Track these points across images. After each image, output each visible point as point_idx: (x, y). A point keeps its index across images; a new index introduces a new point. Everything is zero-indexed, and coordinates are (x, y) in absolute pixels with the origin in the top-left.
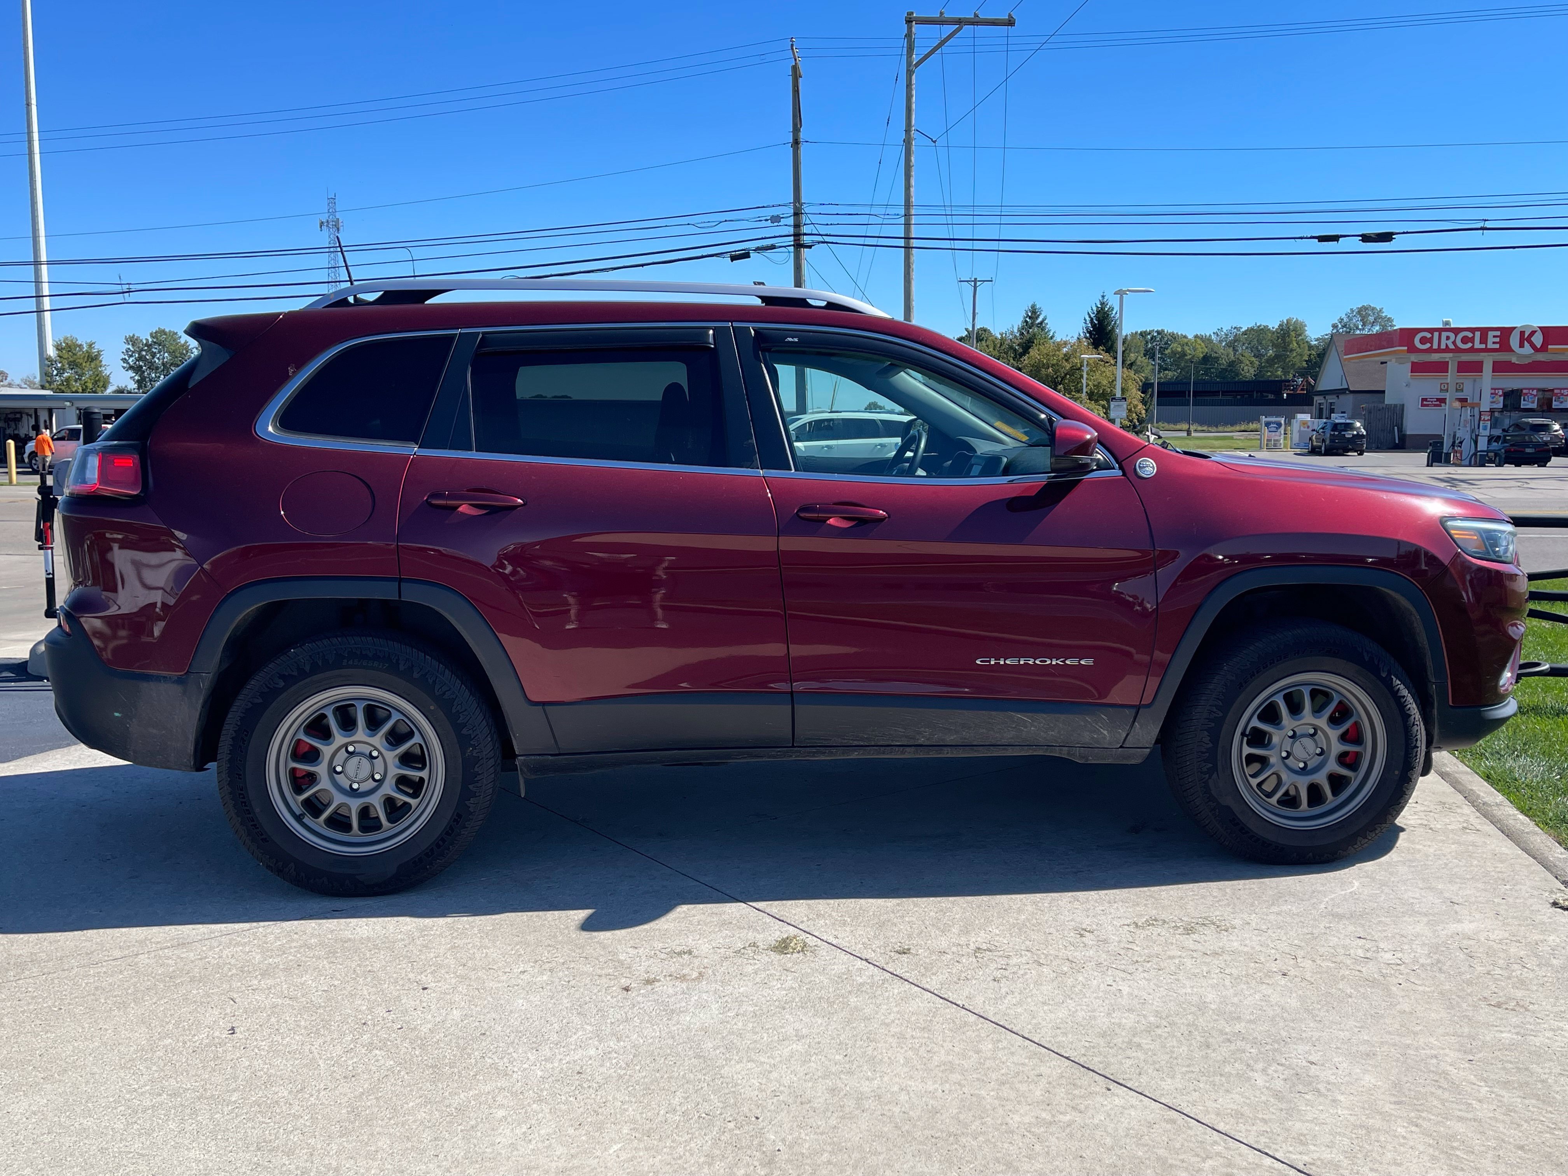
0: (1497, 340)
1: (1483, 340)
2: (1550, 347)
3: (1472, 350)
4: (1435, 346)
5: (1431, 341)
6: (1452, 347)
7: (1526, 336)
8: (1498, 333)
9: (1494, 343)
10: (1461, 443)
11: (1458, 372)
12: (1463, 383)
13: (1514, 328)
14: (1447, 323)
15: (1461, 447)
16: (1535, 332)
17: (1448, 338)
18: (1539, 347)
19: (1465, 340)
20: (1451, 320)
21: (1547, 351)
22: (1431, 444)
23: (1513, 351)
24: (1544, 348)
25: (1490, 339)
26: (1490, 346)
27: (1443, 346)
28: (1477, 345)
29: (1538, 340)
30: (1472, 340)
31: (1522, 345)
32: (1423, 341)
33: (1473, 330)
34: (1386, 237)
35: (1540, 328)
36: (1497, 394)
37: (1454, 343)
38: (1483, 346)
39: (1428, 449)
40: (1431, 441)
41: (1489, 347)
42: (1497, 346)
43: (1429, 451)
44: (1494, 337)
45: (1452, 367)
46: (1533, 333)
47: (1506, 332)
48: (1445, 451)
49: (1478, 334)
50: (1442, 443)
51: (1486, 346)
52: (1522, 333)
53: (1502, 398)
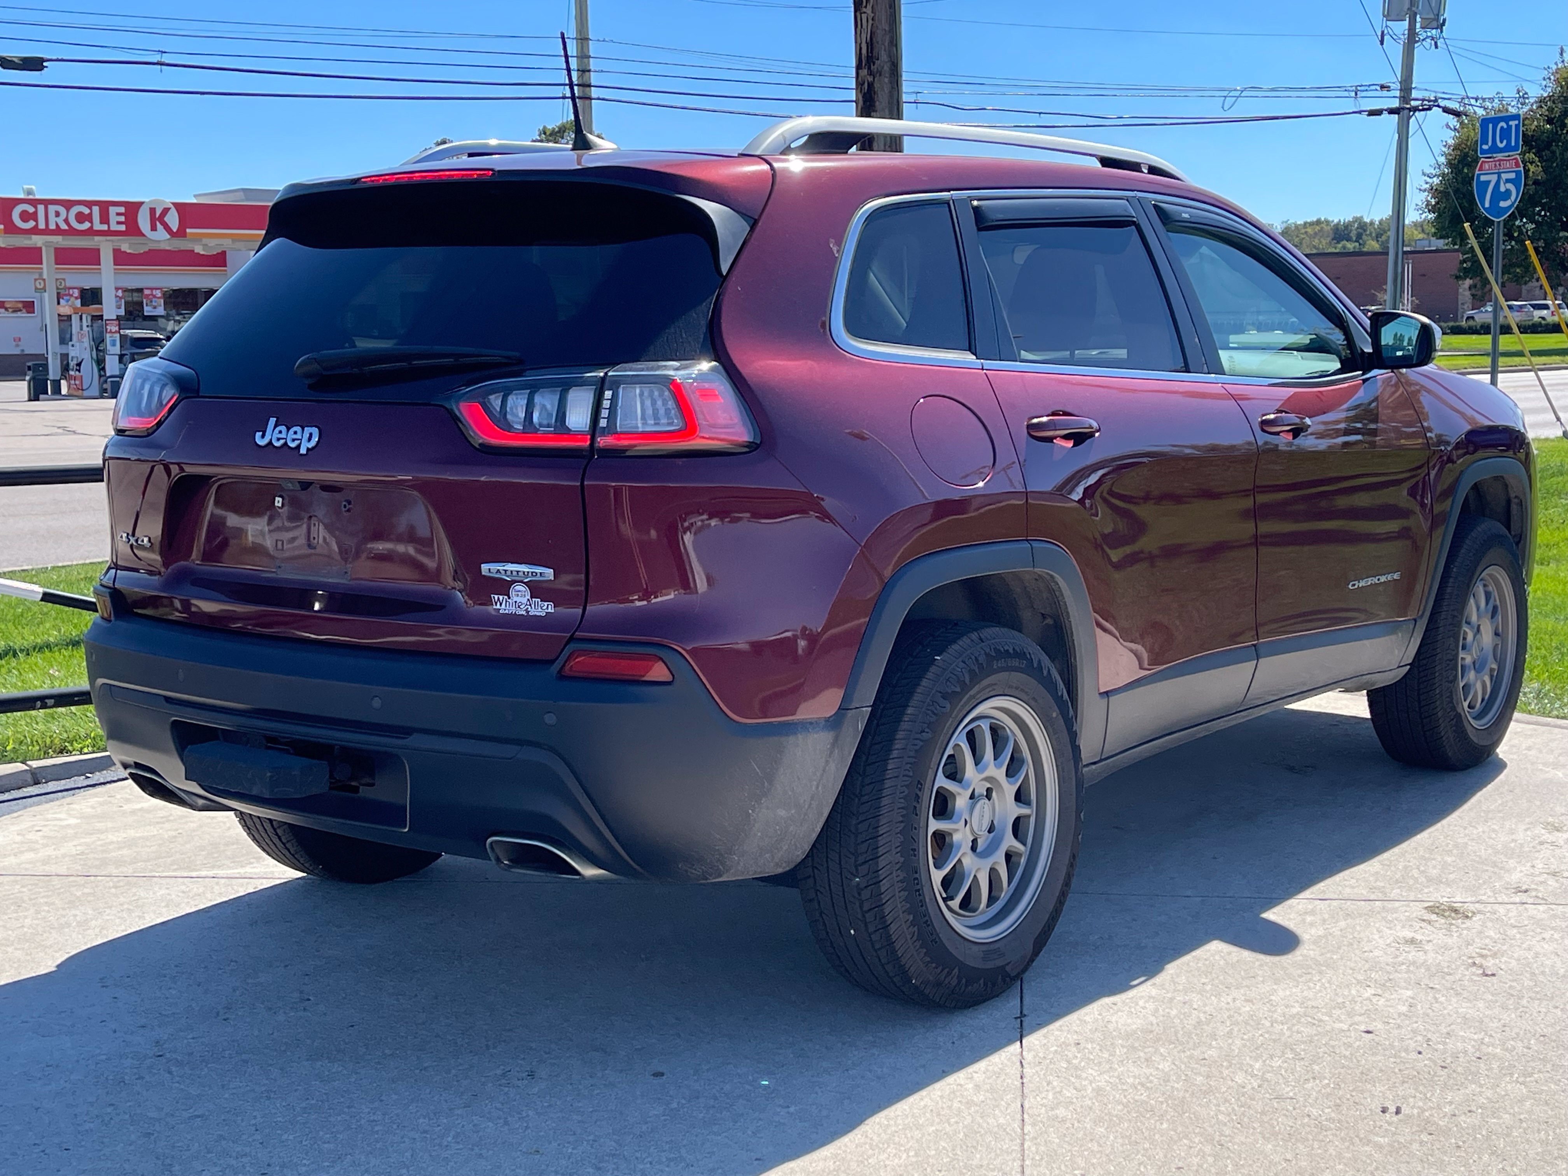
0: (122, 219)
1: (105, 219)
2: (188, 230)
3: (91, 232)
4: (42, 226)
5: (34, 216)
6: (64, 226)
7: (157, 215)
8: (122, 210)
9: (119, 223)
10: (79, 365)
11: (57, 264)
12: (64, 280)
13: (142, 203)
14: (30, 192)
15: (79, 371)
16: (169, 209)
17: (57, 214)
18: (175, 230)
19: (80, 218)
20: (33, 187)
21: (185, 236)
22: (29, 368)
23: (143, 235)
24: (180, 233)
25: (113, 218)
26: (114, 227)
27: (52, 226)
28: (98, 226)
29: (173, 220)
30: (89, 218)
31: (154, 228)
32: (25, 217)
33: (89, 204)
34: (34, 64)
35: (174, 204)
36: (72, 296)
37: (66, 221)
38: (105, 227)
39: (25, 375)
40: (29, 364)
41: (112, 228)
42: (123, 228)
43: (28, 378)
44: (118, 214)
45: (47, 257)
46: (166, 211)
47: (132, 209)
48: (51, 376)
49: (96, 209)
50: (45, 366)
51: (109, 227)
52: (153, 211)
53: (79, 301)
